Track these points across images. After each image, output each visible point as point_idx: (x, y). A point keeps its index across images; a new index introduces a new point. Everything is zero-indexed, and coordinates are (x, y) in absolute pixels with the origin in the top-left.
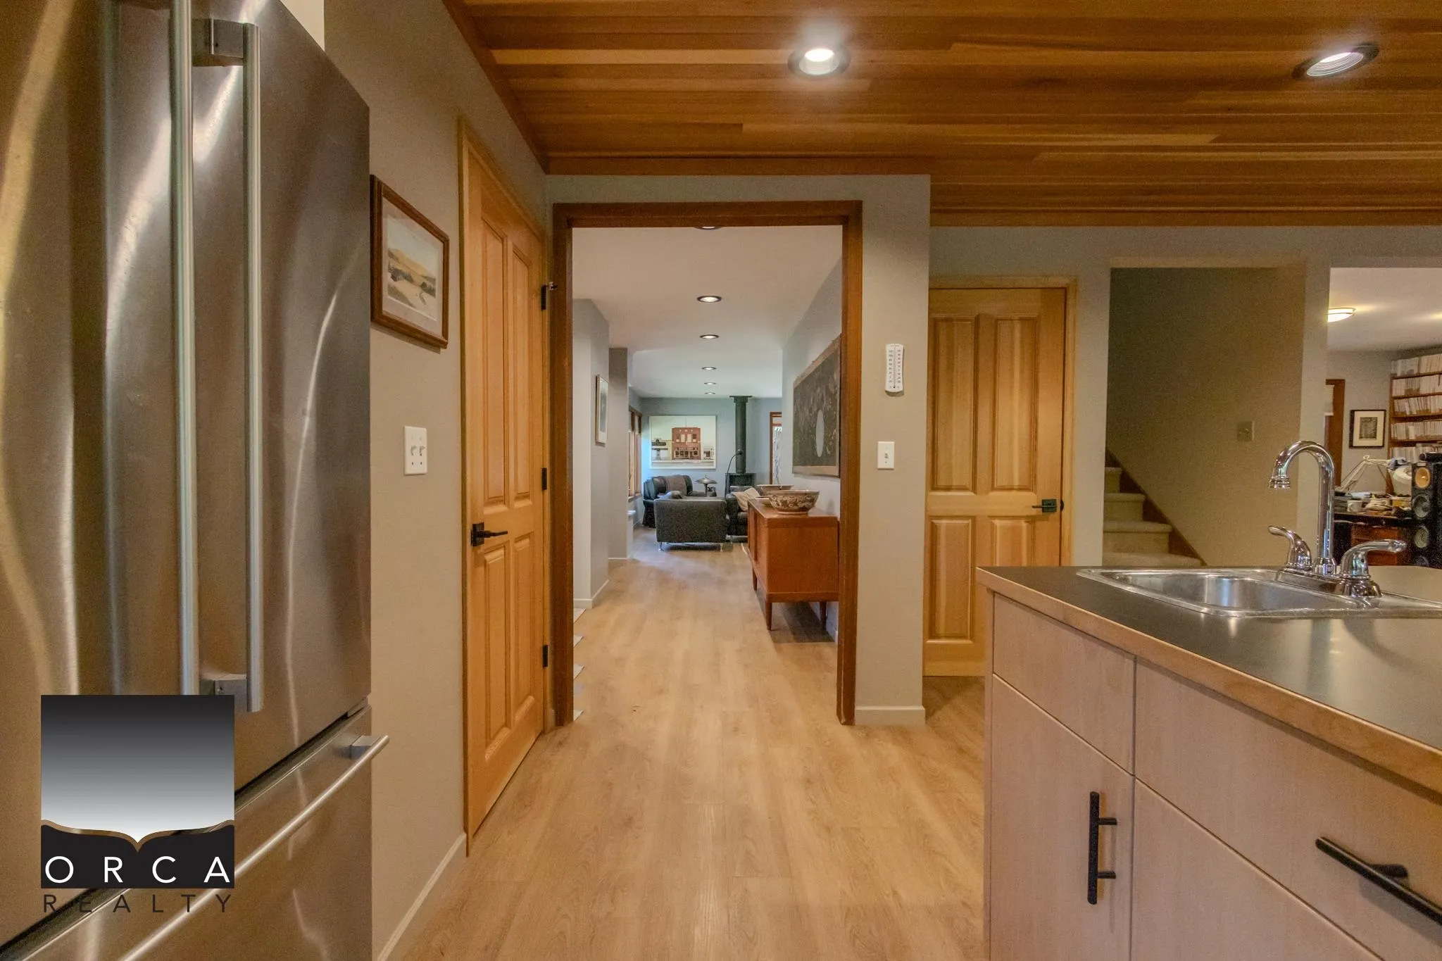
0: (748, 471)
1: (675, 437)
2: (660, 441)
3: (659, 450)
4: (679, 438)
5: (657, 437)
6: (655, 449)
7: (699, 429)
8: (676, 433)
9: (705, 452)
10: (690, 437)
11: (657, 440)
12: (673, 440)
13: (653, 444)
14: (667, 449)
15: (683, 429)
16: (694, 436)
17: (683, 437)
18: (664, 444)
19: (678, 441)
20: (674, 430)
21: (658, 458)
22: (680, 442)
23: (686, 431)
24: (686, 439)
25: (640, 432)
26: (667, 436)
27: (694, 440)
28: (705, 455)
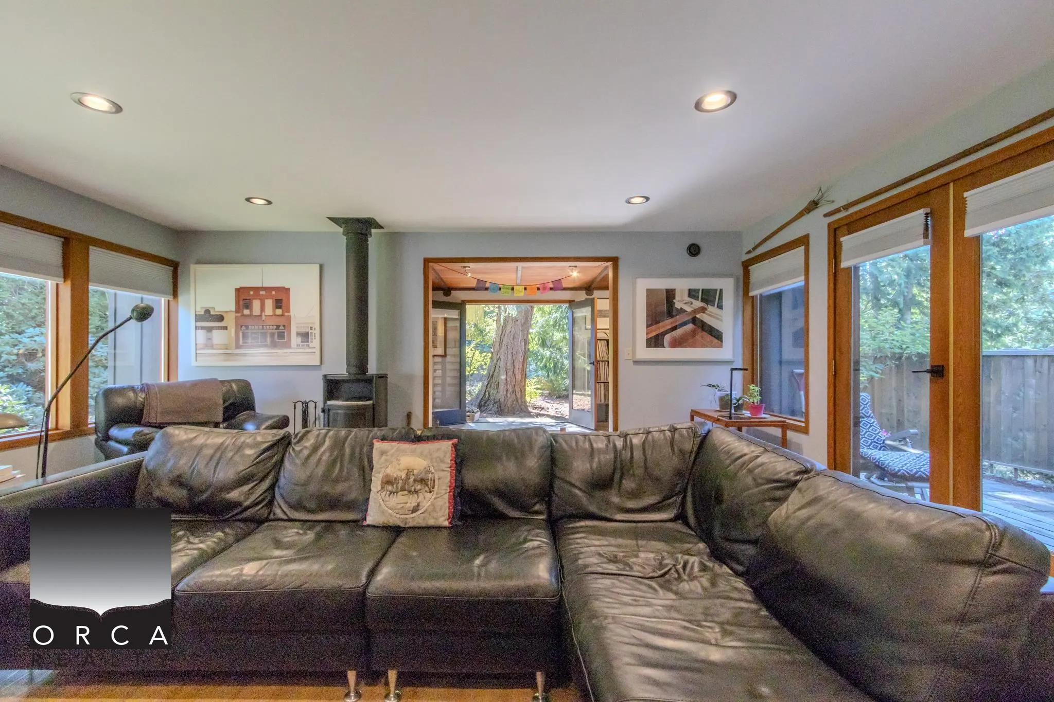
0: (373, 368)
1: (241, 303)
2: (212, 313)
3: (210, 329)
4: (248, 306)
5: (208, 305)
6: (203, 328)
7: (287, 291)
8: (244, 297)
9: (298, 334)
10: (269, 304)
11: (207, 311)
12: (237, 312)
13: (198, 318)
14: (225, 328)
15: (257, 289)
16: (278, 304)
17: (256, 304)
18: (221, 318)
19: (246, 312)
20: (239, 291)
21: (209, 345)
22: (250, 316)
23: (262, 293)
24: (262, 309)
25: (175, 294)
26: (226, 303)
27: (279, 312)
28: (299, 339)
